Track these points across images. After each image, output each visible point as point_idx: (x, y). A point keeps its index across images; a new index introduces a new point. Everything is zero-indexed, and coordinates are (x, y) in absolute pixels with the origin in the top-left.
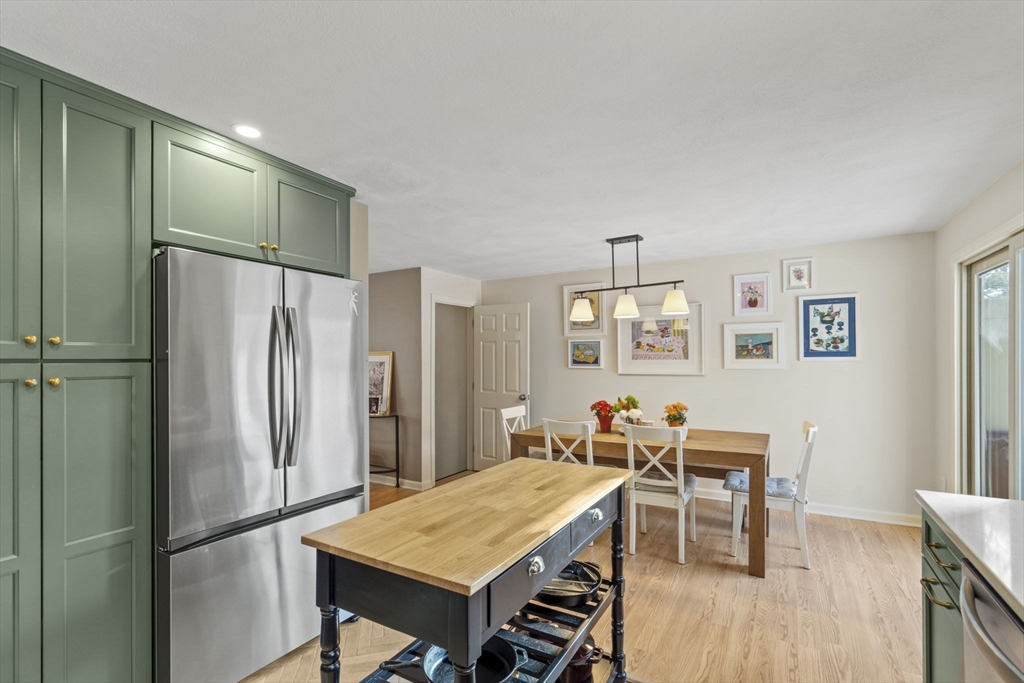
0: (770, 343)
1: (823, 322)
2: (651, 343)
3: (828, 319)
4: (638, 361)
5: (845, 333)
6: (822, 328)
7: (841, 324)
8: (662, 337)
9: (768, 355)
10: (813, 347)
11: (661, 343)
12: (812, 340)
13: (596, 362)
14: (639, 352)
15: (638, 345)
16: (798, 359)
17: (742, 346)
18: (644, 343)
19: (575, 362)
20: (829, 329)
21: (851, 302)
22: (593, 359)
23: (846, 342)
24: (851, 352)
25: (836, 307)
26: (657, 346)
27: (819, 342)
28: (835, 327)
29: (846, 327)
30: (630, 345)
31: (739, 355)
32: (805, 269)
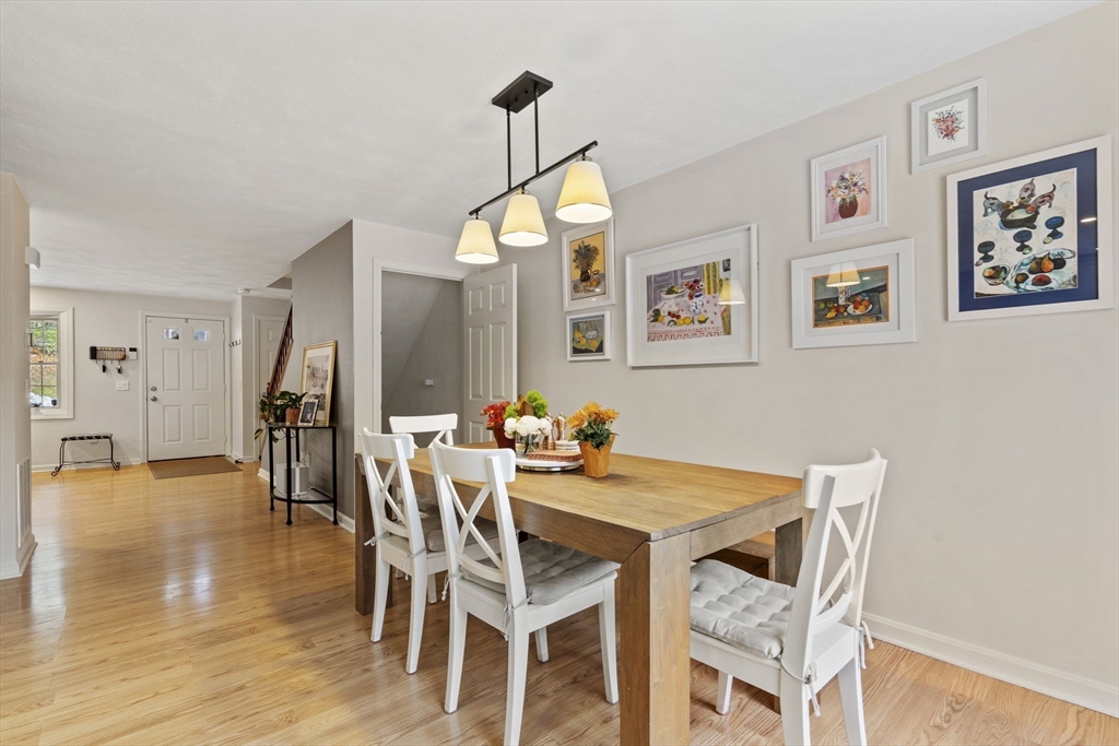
0: (884, 288)
1: (1007, 224)
2: (674, 309)
3: (1020, 215)
4: (656, 342)
5: (1069, 242)
6: (1005, 242)
7: (1055, 224)
8: (691, 297)
9: (878, 314)
10: (981, 286)
11: (689, 307)
12: (980, 272)
13: (600, 349)
14: (659, 327)
15: (656, 316)
16: (946, 317)
17: (826, 301)
18: (664, 313)
19: (576, 351)
20: (1022, 240)
21: (1085, 163)
22: (595, 345)
23: (1072, 267)
24: (1086, 287)
25: (1042, 184)
26: (683, 315)
27: (997, 274)
28: (1041, 231)
29: (1070, 230)
30: (645, 315)
31: (820, 319)
32: (962, 108)
